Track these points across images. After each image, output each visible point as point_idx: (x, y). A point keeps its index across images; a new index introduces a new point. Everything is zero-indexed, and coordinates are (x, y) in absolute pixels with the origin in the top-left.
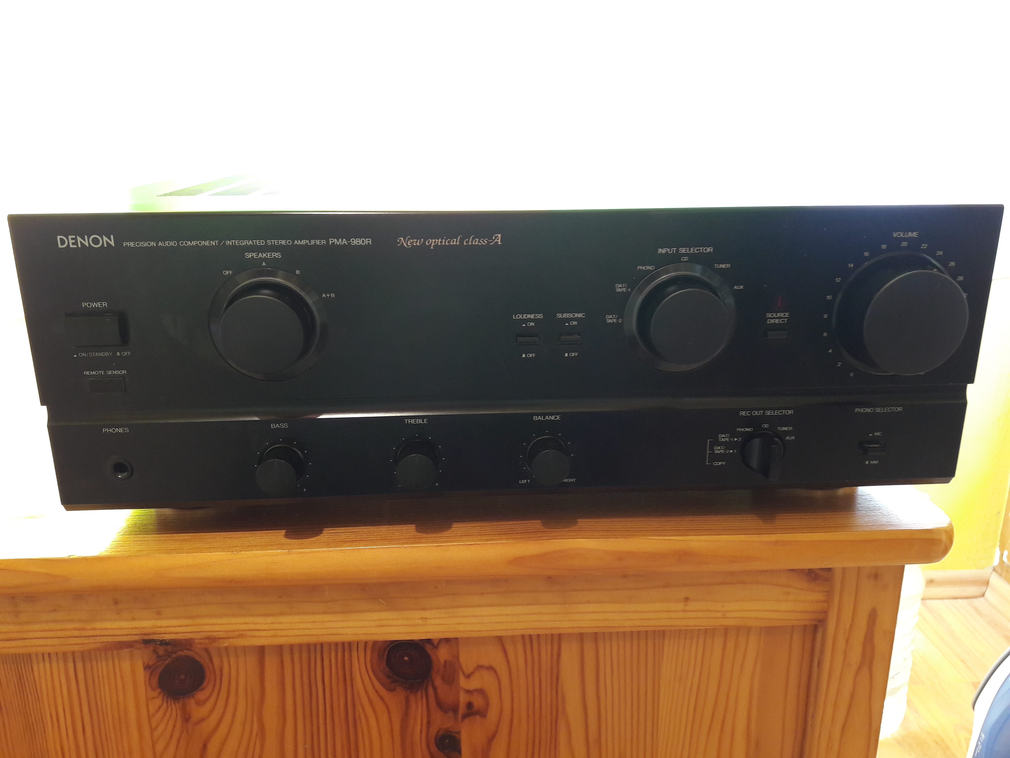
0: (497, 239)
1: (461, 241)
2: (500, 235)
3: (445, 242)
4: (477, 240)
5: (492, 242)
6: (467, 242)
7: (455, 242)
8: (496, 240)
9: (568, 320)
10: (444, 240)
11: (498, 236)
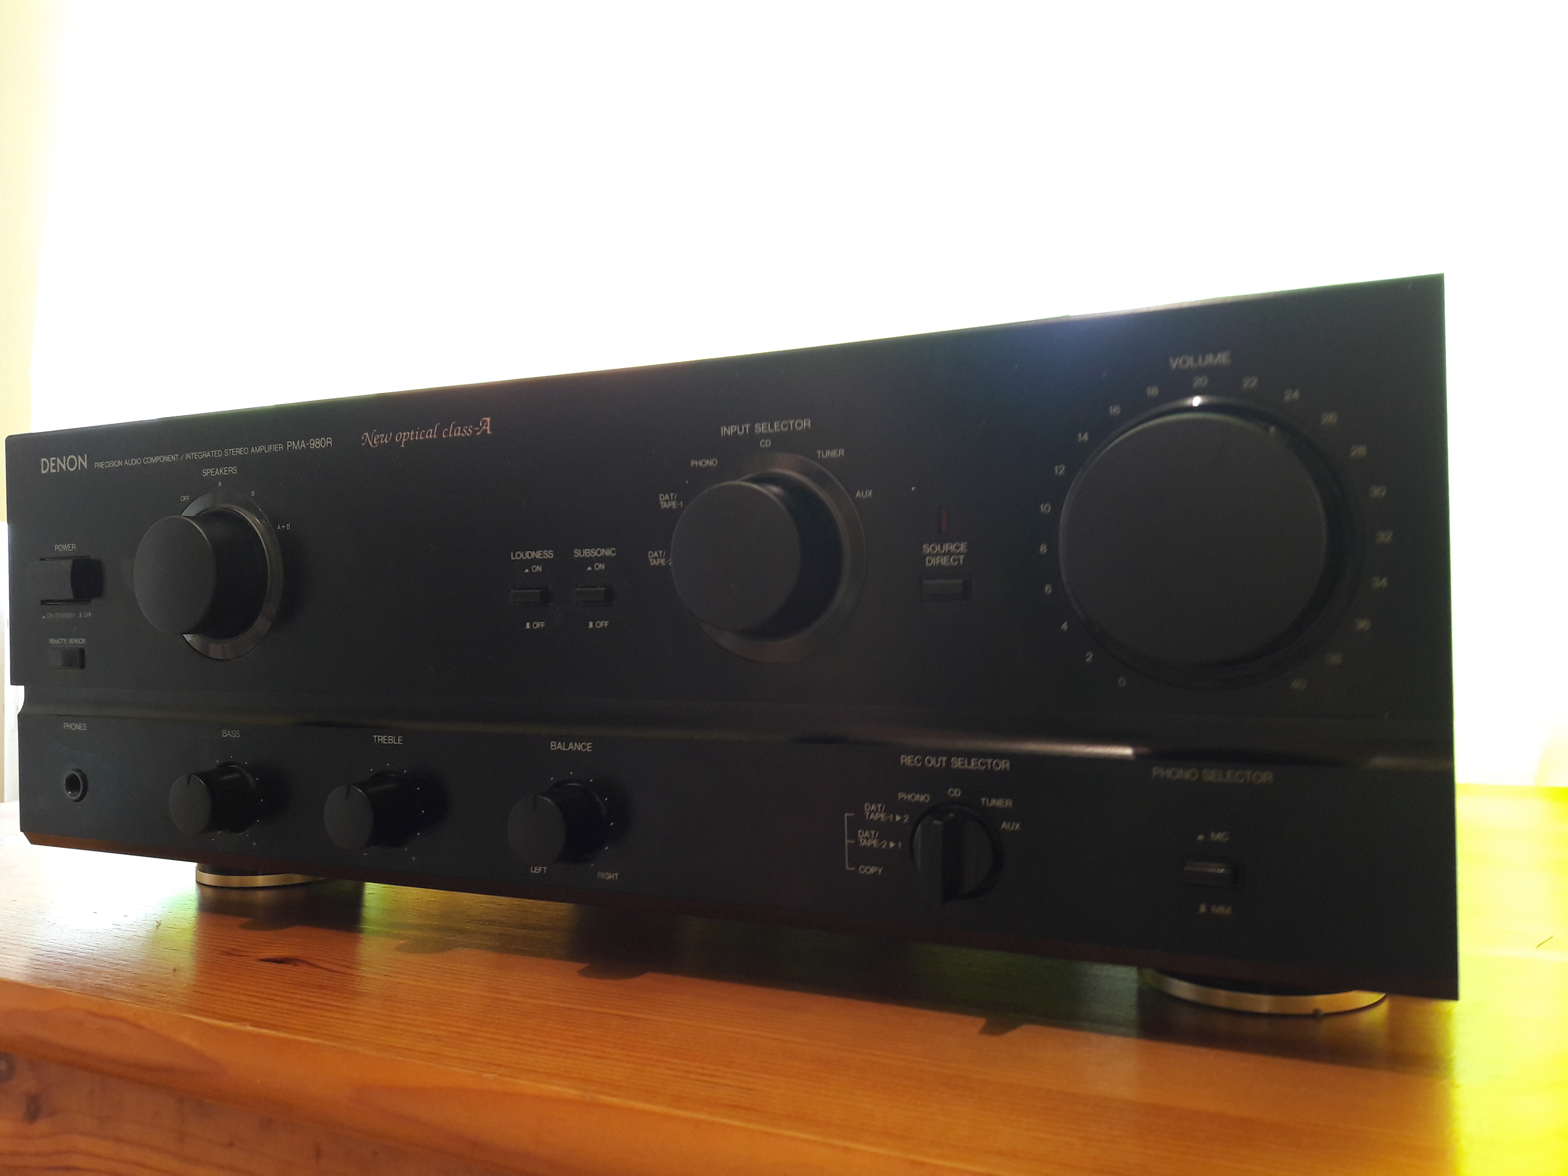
0: (485, 425)
1: (439, 433)
2: (488, 419)
3: (419, 436)
4: (459, 428)
5: (478, 431)
6: (447, 433)
7: (431, 434)
8: (484, 428)
9: (591, 561)
10: (417, 432)
11: (486, 420)
